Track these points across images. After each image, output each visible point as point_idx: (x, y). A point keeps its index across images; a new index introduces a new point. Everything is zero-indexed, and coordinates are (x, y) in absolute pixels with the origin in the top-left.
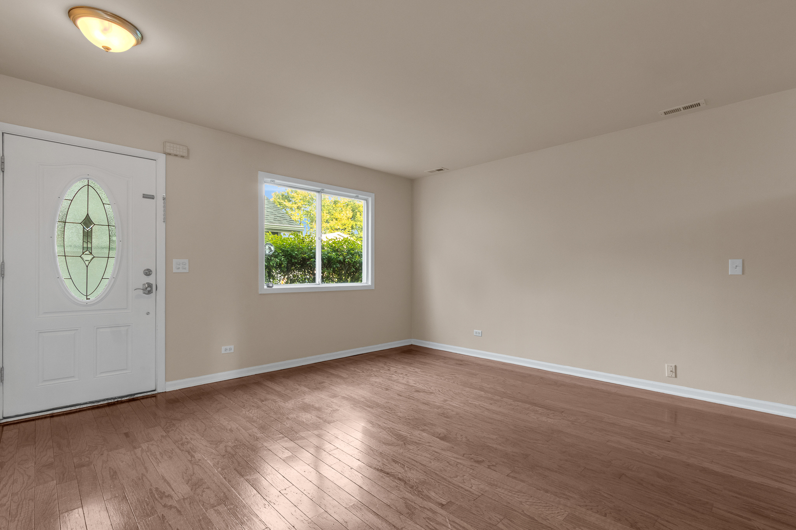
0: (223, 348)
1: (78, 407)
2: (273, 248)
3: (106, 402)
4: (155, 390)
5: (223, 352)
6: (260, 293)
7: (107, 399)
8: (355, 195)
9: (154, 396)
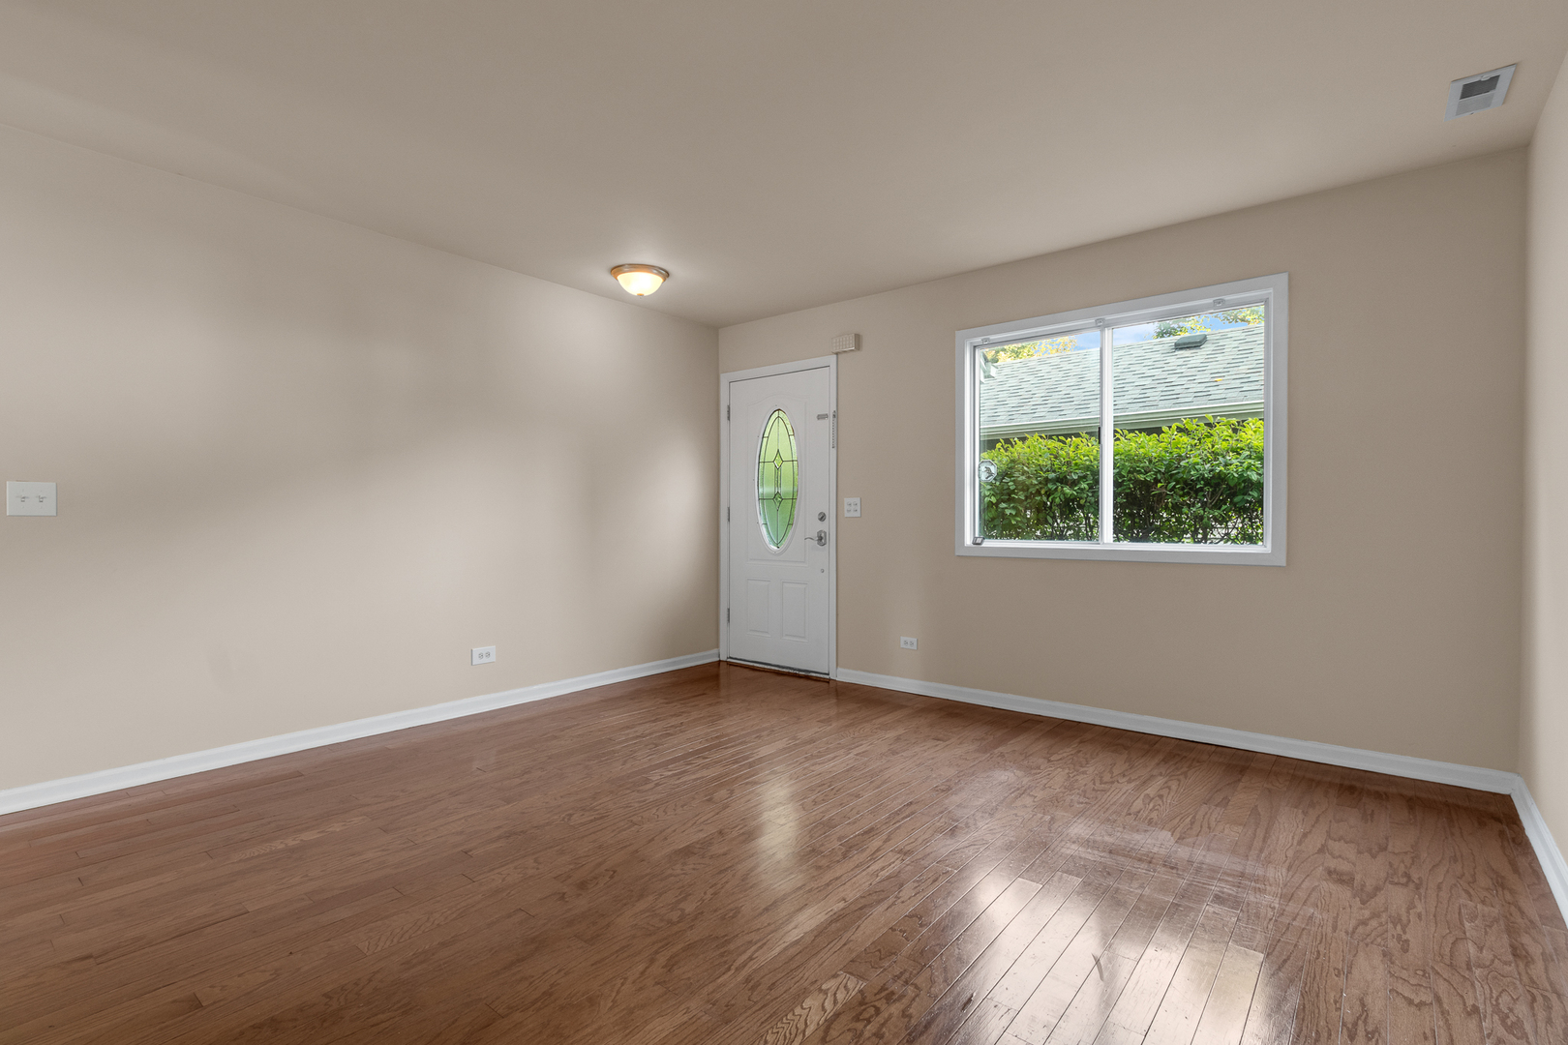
0: (903, 639)
1: (769, 667)
2: (993, 470)
3: (787, 670)
4: (828, 674)
5: (902, 645)
6: (957, 554)
7: (790, 668)
8: (1210, 301)
9: (828, 681)
